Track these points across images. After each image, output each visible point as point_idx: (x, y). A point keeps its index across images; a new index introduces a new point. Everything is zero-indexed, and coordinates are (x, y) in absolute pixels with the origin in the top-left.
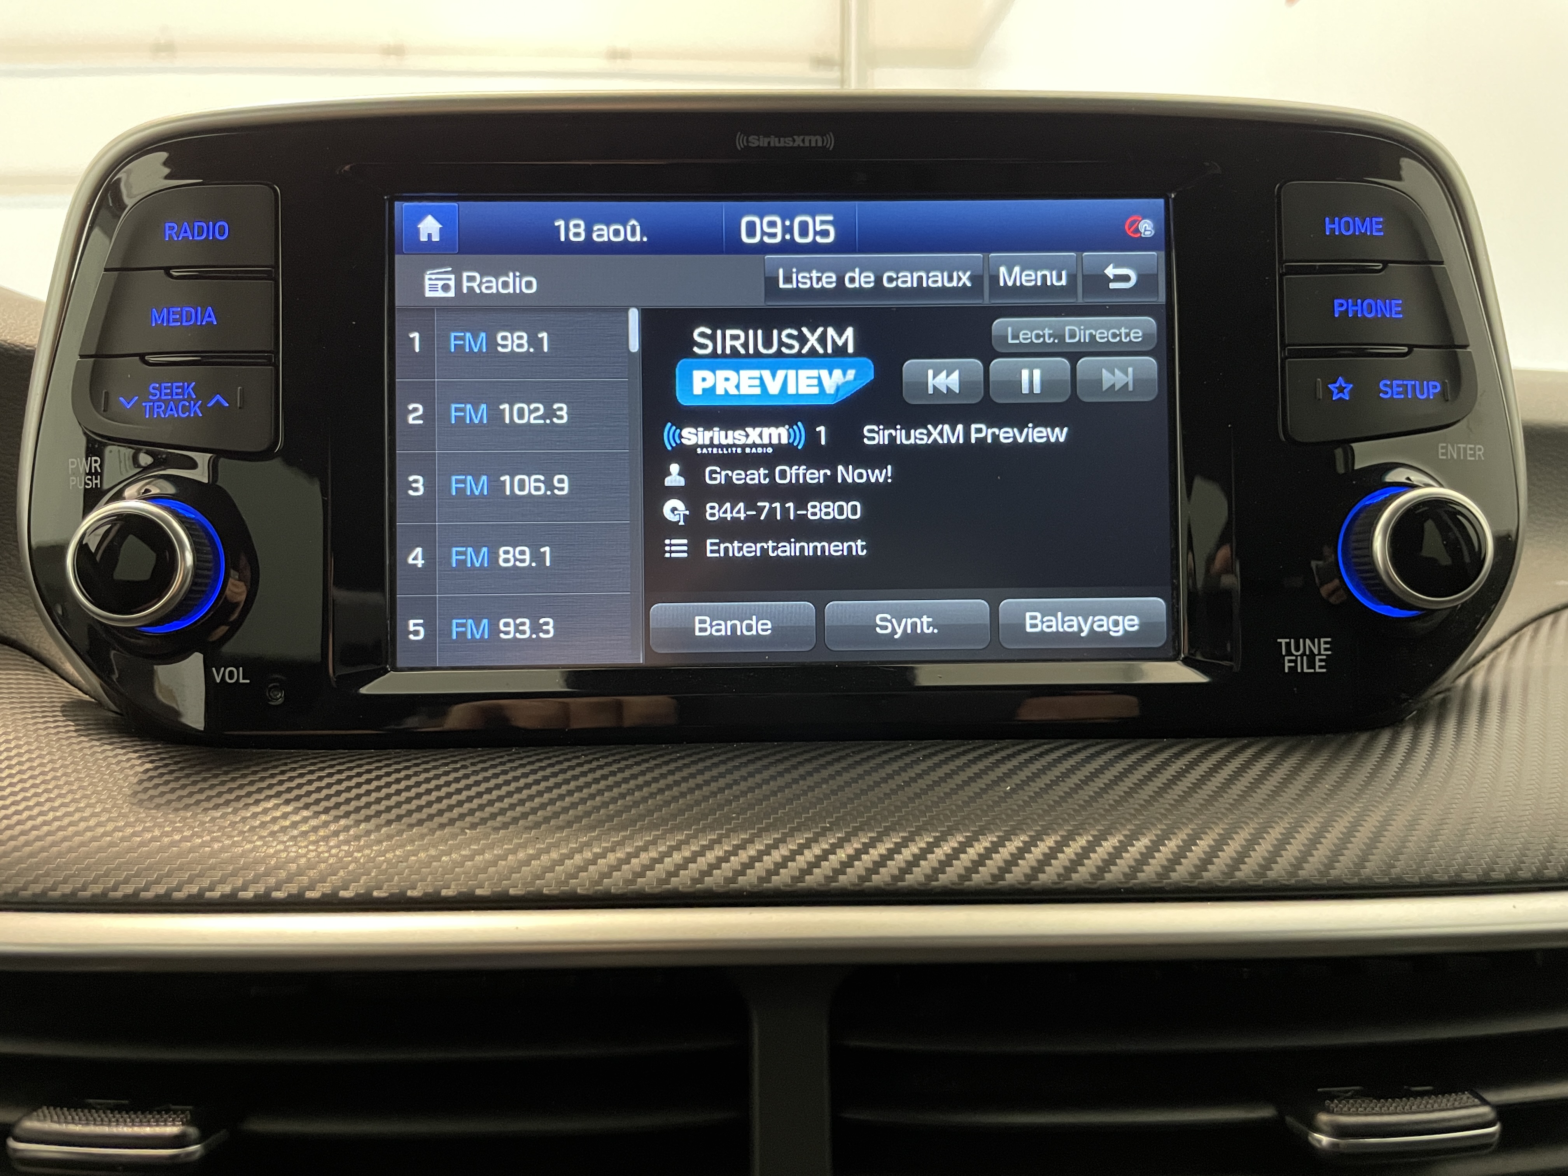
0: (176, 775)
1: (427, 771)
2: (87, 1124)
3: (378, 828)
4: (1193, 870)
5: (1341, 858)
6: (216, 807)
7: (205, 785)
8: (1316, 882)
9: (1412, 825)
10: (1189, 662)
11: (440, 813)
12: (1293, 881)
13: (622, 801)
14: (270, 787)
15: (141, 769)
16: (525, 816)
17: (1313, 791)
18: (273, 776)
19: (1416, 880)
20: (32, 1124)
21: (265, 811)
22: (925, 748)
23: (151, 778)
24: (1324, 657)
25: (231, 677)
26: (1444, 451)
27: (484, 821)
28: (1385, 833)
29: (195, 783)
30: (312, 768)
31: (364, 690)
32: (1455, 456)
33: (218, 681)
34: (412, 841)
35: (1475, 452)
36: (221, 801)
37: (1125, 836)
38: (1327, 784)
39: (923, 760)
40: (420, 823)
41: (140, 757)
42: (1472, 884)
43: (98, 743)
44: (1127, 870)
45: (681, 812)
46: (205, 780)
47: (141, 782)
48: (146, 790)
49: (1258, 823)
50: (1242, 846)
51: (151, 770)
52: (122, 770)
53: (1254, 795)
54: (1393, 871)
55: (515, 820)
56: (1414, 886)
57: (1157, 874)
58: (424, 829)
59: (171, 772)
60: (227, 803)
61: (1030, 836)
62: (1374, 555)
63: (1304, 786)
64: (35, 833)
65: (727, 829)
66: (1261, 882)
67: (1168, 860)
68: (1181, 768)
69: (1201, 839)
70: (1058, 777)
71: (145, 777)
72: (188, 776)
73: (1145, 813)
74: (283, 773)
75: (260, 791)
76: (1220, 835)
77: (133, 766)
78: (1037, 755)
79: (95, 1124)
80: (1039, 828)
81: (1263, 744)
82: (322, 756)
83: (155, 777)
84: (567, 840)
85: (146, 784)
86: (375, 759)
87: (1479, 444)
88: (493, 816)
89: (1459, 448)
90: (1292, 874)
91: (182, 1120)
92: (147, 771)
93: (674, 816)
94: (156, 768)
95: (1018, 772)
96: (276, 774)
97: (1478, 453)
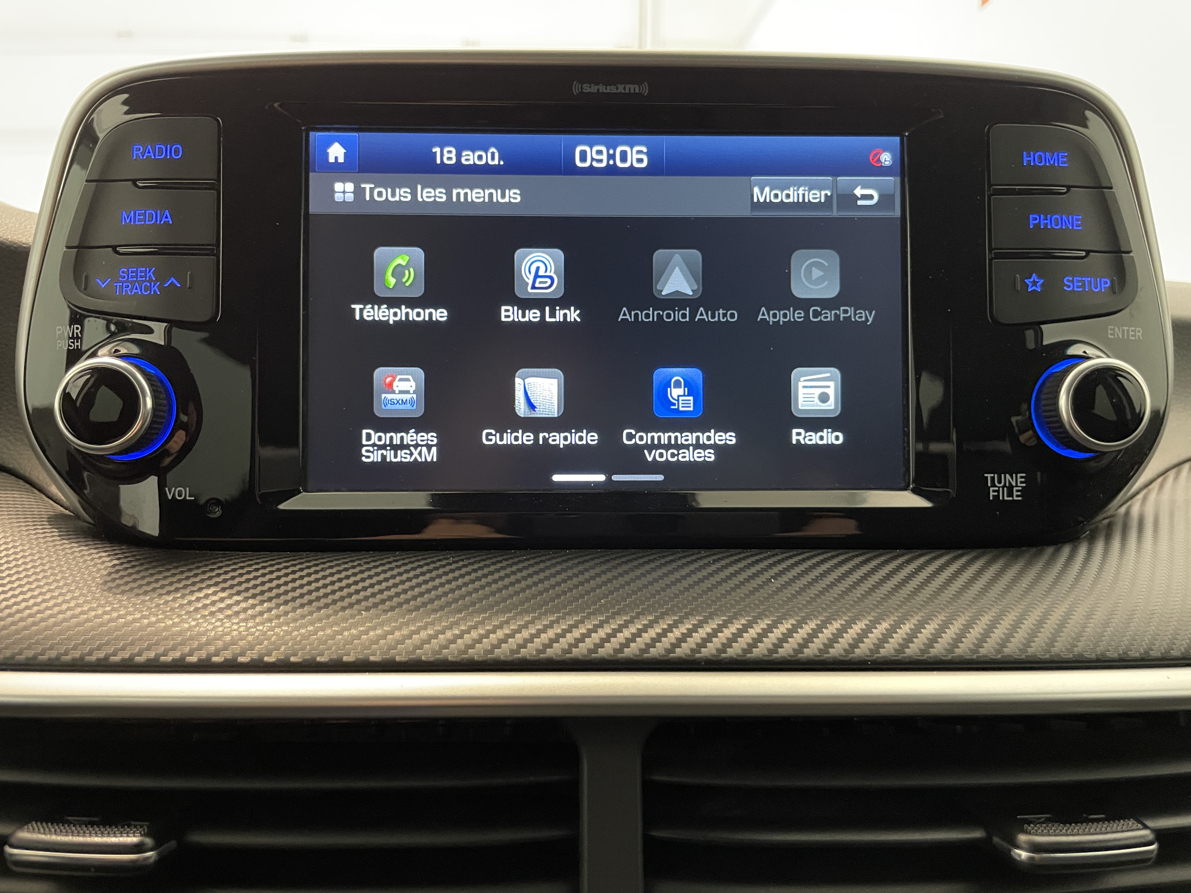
0: (137, 569)
1: (331, 567)
2: (66, 835)
3: (294, 610)
4: (922, 647)
5: (1036, 639)
6: (169, 593)
7: (160, 576)
8: (1017, 657)
9: (1089, 616)
10: (915, 491)
11: (342, 599)
12: (999, 656)
13: (483, 591)
14: (210, 578)
15: (111, 564)
16: (407, 601)
17: (1013, 589)
18: (212, 570)
19: (1093, 656)
20: (25, 834)
21: (207, 596)
22: (714, 554)
23: (118, 571)
24: (1020, 488)
25: (180, 496)
26: (1112, 332)
27: (375, 605)
28: (1069, 621)
29: (152, 575)
30: (242, 565)
31: (282, 507)
32: (1120, 336)
33: (170, 497)
34: (320, 620)
35: (1136, 333)
36: (172, 588)
37: (870, 621)
38: (1025, 582)
39: (713, 563)
40: (327, 606)
41: (109, 556)
42: (1135, 660)
43: (76, 545)
44: (872, 647)
45: (528, 600)
46: (160, 572)
47: (110, 574)
48: (114, 580)
49: (972, 613)
50: (960, 629)
51: (117, 565)
52: (95, 565)
53: (968, 591)
54: (1075, 649)
55: (400, 605)
56: (1092, 661)
57: (895, 650)
58: (330, 611)
59: (133, 567)
60: (177, 590)
61: (797, 621)
62: (1060, 410)
63: (1006, 585)
64: (28, 612)
65: (563, 613)
66: (975, 657)
67: (903, 639)
68: (912, 571)
69: (929, 624)
70: (817, 577)
71: (113, 570)
72: (147, 569)
73: (885, 604)
74: (220, 568)
75: (202, 581)
76: (942, 621)
77: (103, 562)
78: (800, 560)
79: (72, 835)
80: (804, 615)
81: (973, 554)
82: (250, 556)
83: (121, 570)
84: (440, 619)
85: (114, 576)
86: (291, 558)
87: (1138, 327)
88: (383, 602)
89: (1123, 330)
90: (999, 651)
91: (140, 833)
92: (114, 566)
93: (522, 603)
94: (122, 564)
95: (786, 573)
96: (214, 569)
97: (1137, 334)
